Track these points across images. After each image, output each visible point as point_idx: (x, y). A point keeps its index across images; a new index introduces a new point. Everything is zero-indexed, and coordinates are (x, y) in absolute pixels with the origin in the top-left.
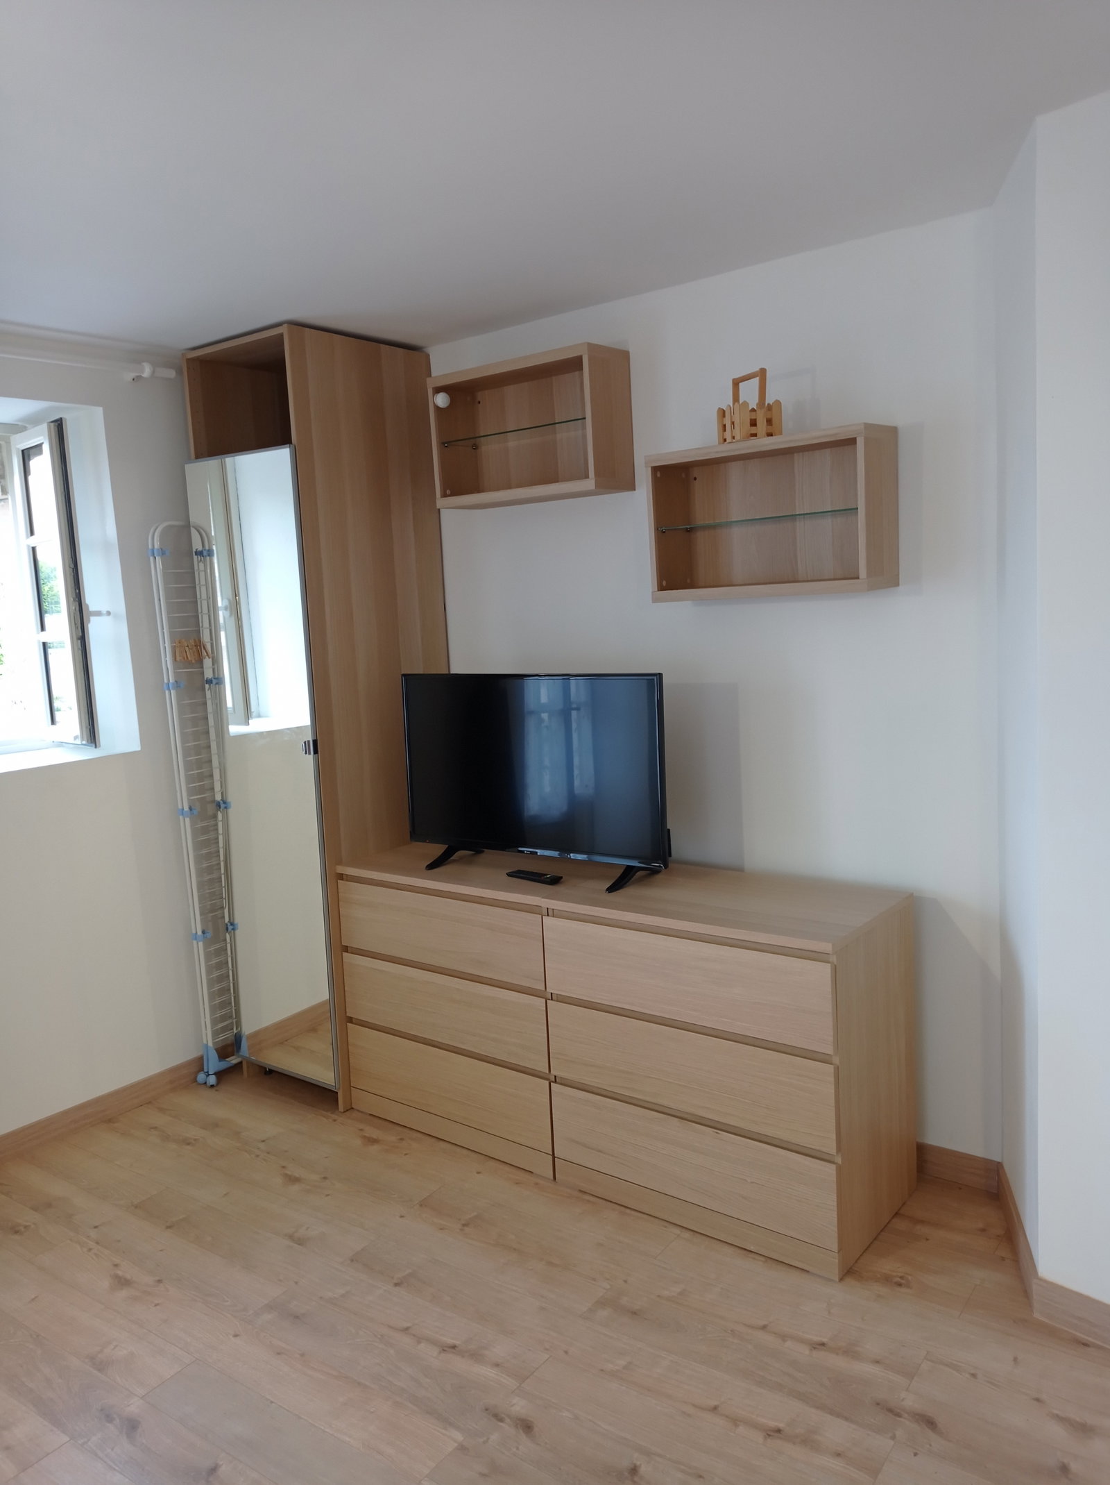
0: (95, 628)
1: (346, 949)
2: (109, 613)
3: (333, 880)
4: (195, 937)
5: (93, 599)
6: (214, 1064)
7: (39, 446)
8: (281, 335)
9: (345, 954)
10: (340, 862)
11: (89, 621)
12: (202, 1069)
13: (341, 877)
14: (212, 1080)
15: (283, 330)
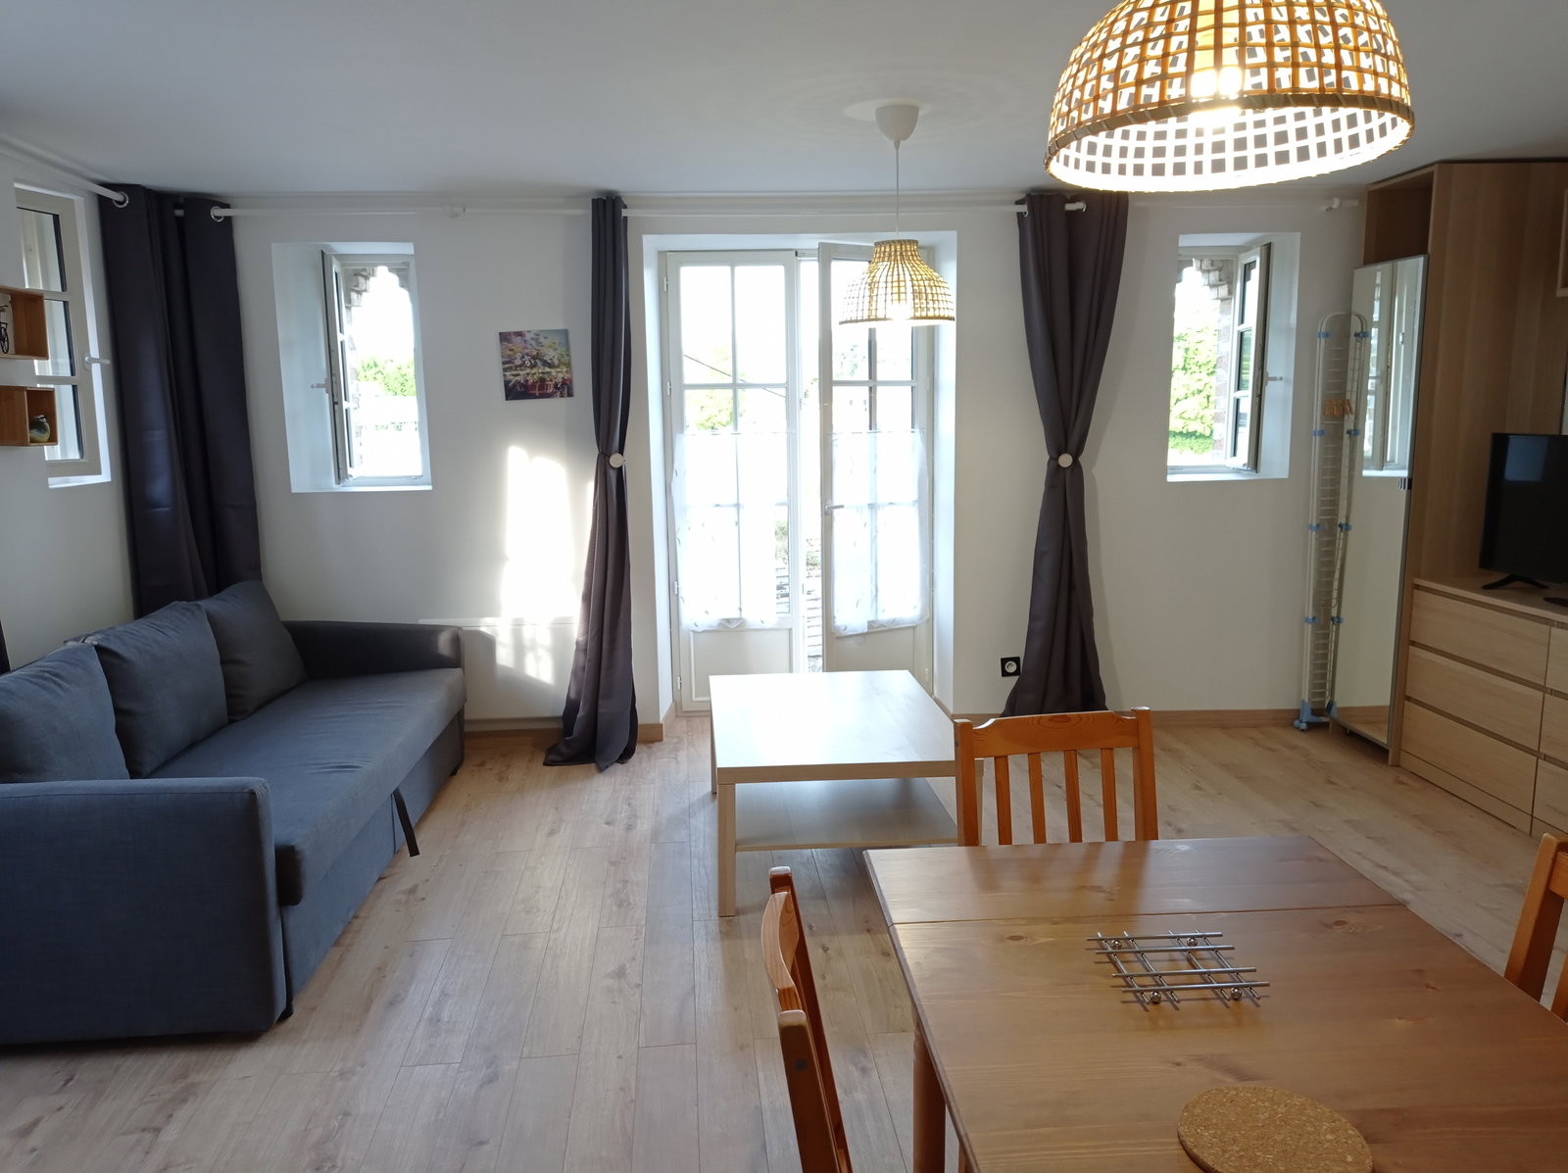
0: (1271, 389)
1: (1413, 643)
2: (1281, 379)
3: (1409, 589)
4: (1307, 620)
5: (1271, 369)
6: (1307, 716)
7: (1255, 262)
8: (1432, 172)
9: (1411, 647)
10: (1419, 577)
11: (1267, 384)
12: (1298, 718)
13: (1418, 587)
14: (1304, 726)
15: (1434, 168)
